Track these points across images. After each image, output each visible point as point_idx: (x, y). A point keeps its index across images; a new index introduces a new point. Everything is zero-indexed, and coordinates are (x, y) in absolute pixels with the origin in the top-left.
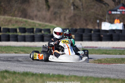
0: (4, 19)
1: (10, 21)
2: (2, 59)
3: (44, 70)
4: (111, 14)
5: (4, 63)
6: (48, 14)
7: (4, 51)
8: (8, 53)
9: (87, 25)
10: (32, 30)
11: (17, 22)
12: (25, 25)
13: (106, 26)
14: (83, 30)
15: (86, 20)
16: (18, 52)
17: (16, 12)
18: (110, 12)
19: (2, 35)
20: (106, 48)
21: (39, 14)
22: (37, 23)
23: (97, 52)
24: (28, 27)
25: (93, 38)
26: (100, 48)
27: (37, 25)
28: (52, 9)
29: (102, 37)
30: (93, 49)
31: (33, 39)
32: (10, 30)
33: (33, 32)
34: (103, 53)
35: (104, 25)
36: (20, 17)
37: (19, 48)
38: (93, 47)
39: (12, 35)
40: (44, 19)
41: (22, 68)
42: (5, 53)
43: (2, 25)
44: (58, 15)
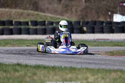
0: (16, 12)
1: (22, 14)
2: (14, 52)
3: (55, 63)
4: (123, 6)
5: (16, 56)
6: (59, 7)
7: (16, 44)
8: (20, 46)
9: (99, 17)
10: (43, 23)
11: (28, 15)
12: (37, 18)
13: (118, 18)
14: (95, 23)
15: (98, 13)
16: (30, 45)
17: (28, 6)
18: (121, 4)
19: (14, 28)
20: (118, 40)
21: (50, 6)
22: (48, 16)
23: (109, 44)
24: (39, 20)
25: (104, 30)
26: (112, 40)
27: (48, 18)
28: (63, 2)
29: (114, 29)
30: (105, 42)
31: (44, 32)
32: (22, 23)
33: (44, 25)
34: (115, 45)
36: (32, 10)
37: (31, 42)
38: (105, 39)
39: (24, 28)
40: (55, 12)
41: (34, 61)
42: (17, 46)
43: (14, 18)
44: (70, 8)
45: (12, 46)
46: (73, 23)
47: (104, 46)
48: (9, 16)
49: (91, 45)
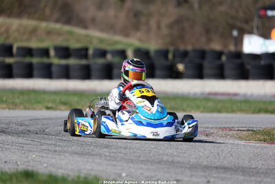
0: (20, 26)
1: (34, 31)
6: (121, 16)
7: (21, 103)
8: (29, 109)
9: (209, 40)
10: (83, 53)
11: (49, 33)
12: (68, 40)
13: (253, 45)
14: (202, 54)
15: (208, 31)
16: (53, 106)
17: (48, 11)
18: (262, 13)
19: (16, 63)
21: (100, 15)
22: (95, 37)
23: (244, 107)
24: (74, 45)
25: (227, 72)
26: (245, 95)
27: (95, 41)
29: (248, 70)
31: (86, 75)
32: (34, 52)
33: (86, 56)
34: (260, 111)
35: (250, 43)
36: (57, 21)
37: (53, 97)
39: (37, 63)
40: (110, 28)
41: (71, 158)
42: (22, 109)
43: (16, 40)
44: (143, 19)
45: (9, 109)
46: (152, 54)
47: (233, 111)
48: (5, 35)
49: (201, 109)
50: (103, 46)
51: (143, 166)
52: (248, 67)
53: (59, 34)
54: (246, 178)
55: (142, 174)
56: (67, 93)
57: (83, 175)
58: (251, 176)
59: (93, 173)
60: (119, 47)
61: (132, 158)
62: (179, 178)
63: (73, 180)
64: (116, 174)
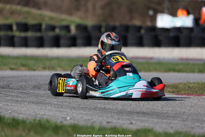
1: (1, 11)
9: (132, 18)
10: (38, 27)
11: (12, 13)
12: (26, 18)
13: (164, 21)
14: (127, 28)
15: (131, 11)
16: (16, 67)
22: (47, 16)
24: (31, 22)
25: (145, 41)
26: (158, 59)
27: (47, 19)
32: (1, 27)
33: (40, 30)
36: (18, 4)
38: (146, 58)
39: (3, 35)
46: (90, 29)
47: (149, 71)
50: (53, 23)
51: (82, 112)
52: (161, 38)
53: (20, 13)
54: (159, 120)
55: (82, 117)
56: (26, 57)
57: (38, 119)
58: (163, 119)
59: (45, 117)
60: (65, 23)
61: (75, 106)
62: (109, 121)
63: (30, 122)
64: (63, 118)
